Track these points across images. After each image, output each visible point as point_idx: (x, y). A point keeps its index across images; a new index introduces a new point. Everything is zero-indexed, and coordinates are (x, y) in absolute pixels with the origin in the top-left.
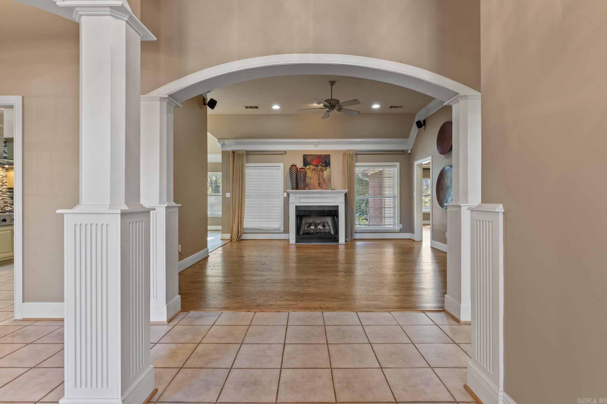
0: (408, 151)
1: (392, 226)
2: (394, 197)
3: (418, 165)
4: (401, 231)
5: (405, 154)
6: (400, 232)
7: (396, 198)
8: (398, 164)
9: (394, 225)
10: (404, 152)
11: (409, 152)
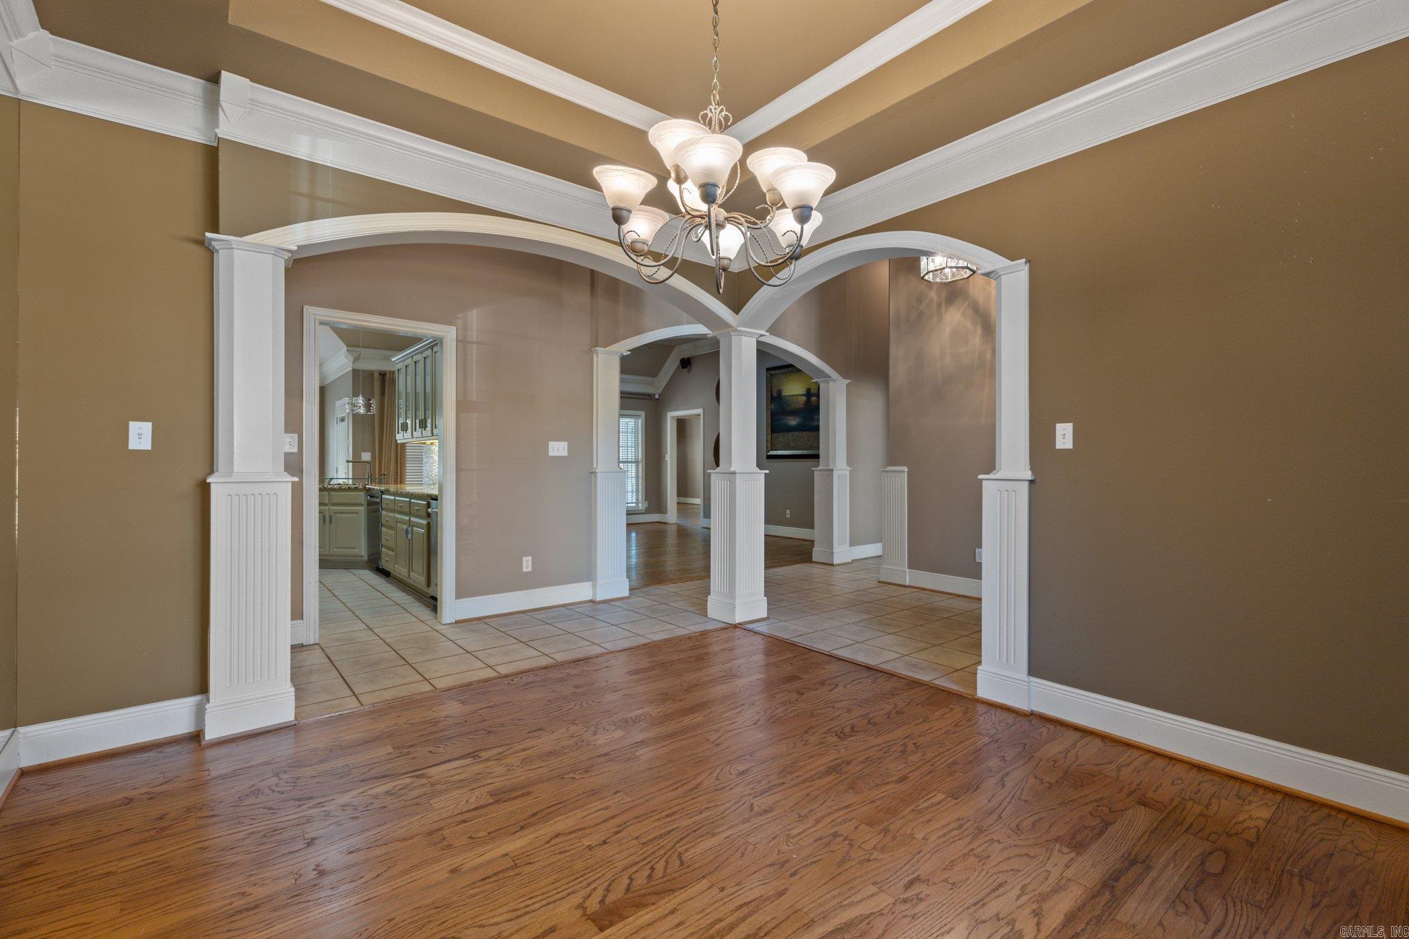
0: (655, 395)
1: (634, 505)
2: (637, 462)
3: (673, 417)
4: (647, 511)
5: (651, 399)
6: (646, 513)
7: (640, 464)
8: (643, 414)
9: (637, 503)
10: (650, 396)
11: (657, 397)
